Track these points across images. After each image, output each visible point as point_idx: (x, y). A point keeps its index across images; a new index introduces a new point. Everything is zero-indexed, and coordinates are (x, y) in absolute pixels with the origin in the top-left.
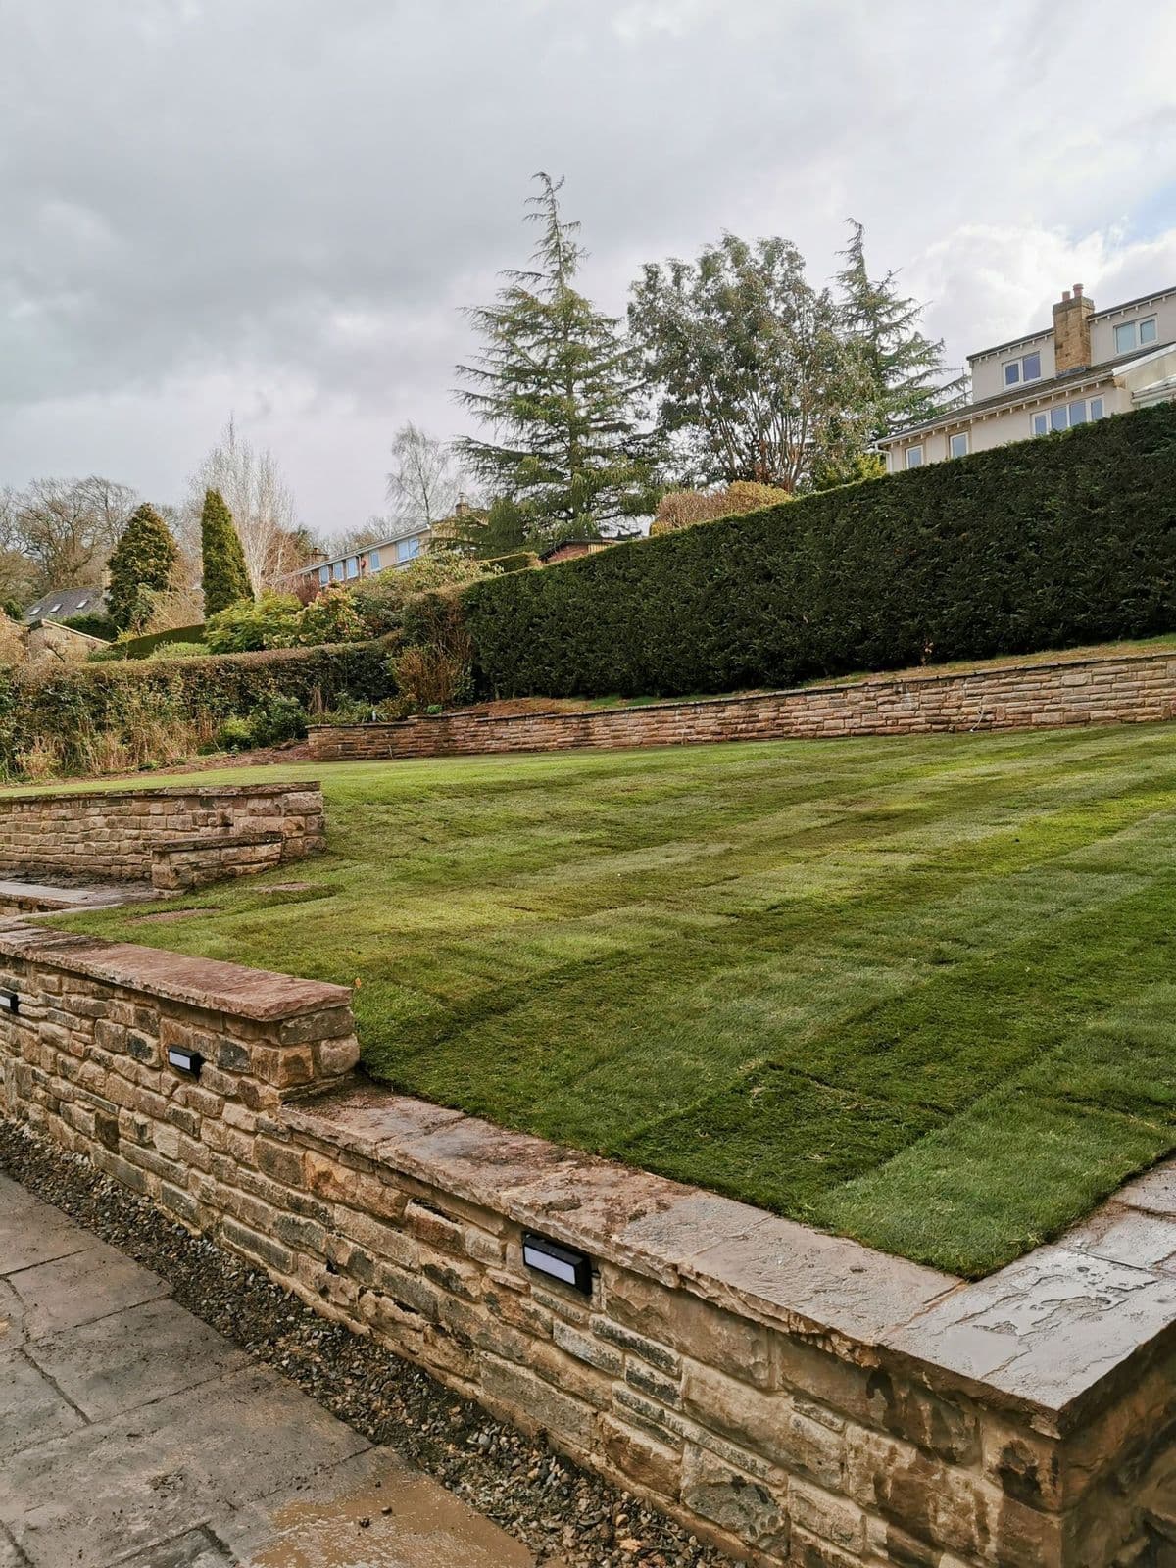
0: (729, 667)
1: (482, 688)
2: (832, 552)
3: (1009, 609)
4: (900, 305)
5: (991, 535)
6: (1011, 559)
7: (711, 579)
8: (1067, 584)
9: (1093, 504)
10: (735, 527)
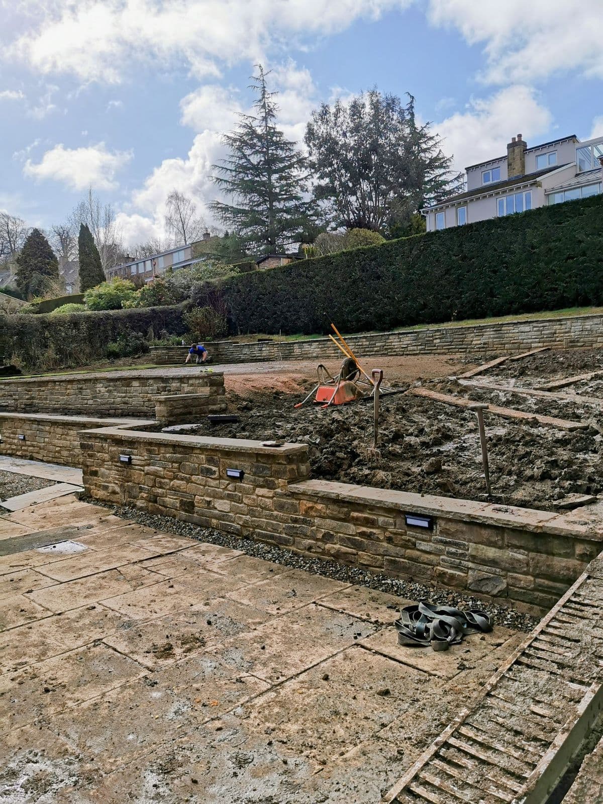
0: (358, 321)
1: (231, 330)
2: (410, 266)
3: (493, 296)
4: (432, 138)
5: (486, 260)
6: (495, 272)
7: (350, 278)
8: (521, 285)
9: (533, 248)
10: (362, 253)
